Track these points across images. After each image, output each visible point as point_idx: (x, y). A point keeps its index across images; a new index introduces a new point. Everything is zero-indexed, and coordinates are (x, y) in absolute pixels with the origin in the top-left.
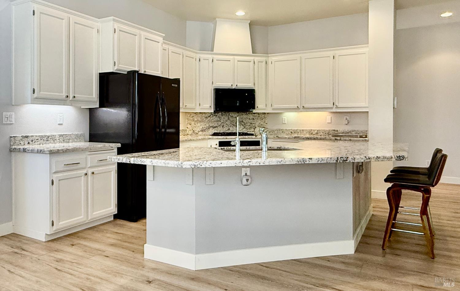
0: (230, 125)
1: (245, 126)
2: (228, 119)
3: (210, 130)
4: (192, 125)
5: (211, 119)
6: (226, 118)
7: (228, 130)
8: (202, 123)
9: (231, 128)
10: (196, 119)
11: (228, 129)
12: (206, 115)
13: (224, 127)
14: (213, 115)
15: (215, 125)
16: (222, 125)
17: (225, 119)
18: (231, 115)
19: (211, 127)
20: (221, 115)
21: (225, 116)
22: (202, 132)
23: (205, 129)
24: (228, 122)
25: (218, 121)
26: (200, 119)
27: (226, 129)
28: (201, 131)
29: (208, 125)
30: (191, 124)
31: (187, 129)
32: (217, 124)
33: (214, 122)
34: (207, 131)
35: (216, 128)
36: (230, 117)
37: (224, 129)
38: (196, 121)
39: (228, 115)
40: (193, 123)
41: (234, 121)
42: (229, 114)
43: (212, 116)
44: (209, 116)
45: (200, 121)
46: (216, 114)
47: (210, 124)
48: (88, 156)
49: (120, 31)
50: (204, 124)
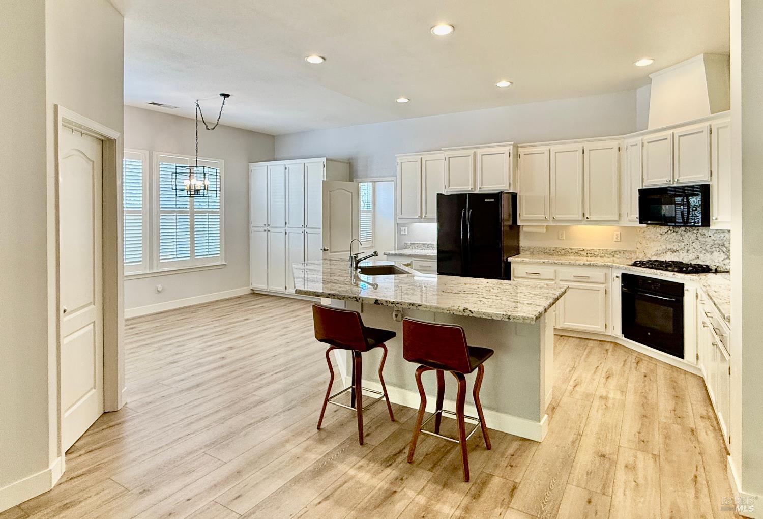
0: (699, 251)
2: (697, 239)
3: (668, 255)
4: (643, 245)
5: (669, 237)
6: (693, 237)
7: (696, 259)
8: (656, 243)
9: (701, 256)
10: (648, 236)
12: (662, 230)
13: (689, 252)
14: (671, 230)
15: (675, 248)
16: (686, 248)
17: (691, 239)
18: (700, 231)
19: (669, 250)
20: (685, 231)
21: (691, 233)
23: (661, 253)
24: (696, 245)
25: (679, 241)
26: (653, 236)
27: (694, 257)
28: (654, 255)
29: (664, 247)
31: (637, 250)
32: (677, 246)
33: (674, 242)
35: (677, 253)
36: (699, 234)
37: (689, 257)
38: (648, 240)
39: (695, 231)
40: (644, 242)
41: (707, 244)
42: (698, 230)
43: (670, 231)
44: (666, 233)
45: (654, 239)
46: (677, 230)
47: (667, 245)
48: (413, 261)
49: (449, 158)
50: (659, 244)
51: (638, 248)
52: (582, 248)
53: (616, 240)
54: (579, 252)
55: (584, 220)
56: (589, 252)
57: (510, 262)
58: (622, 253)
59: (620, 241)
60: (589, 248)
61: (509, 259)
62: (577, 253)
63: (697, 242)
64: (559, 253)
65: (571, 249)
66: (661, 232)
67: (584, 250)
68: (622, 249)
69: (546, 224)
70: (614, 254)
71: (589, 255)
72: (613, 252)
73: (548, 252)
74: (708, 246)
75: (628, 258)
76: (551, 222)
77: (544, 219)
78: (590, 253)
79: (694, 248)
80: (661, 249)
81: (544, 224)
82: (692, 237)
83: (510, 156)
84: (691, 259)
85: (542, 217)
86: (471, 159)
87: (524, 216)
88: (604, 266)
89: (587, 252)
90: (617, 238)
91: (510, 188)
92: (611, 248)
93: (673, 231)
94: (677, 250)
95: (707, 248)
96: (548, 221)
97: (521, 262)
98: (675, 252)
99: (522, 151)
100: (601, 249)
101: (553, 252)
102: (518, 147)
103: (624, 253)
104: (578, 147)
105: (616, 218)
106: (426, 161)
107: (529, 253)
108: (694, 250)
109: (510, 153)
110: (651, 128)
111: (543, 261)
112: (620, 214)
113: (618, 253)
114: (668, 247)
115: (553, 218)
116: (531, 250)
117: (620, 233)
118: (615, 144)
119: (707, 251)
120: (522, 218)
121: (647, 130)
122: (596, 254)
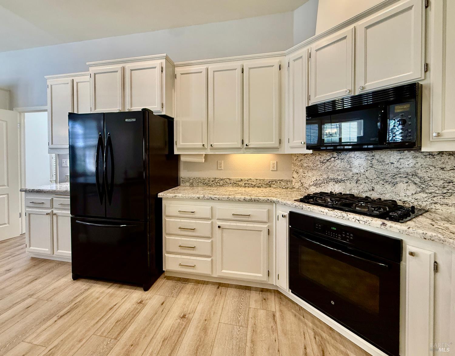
0: (374, 181)
1: (424, 186)
3: (330, 185)
8: (314, 172)
9: (378, 187)
10: (305, 165)
11: (371, 188)
12: (322, 157)
13: (359, 182)
14: (335, 158)
15: (339, 178)
16: (355, 178)
18: (377, 157)
19: (331, 179)
22: (315, 187)
23: (321, 182)
24: (371, 174)
25: (346, 170)
26: (311, 165)
28: (313, 185)
29: (325, 176)
30: (298, 173)
31: (292, 179)
32: (343, 175)
33: (338, 171)
34: (323, 187)
35: (342, 184)
36: (374, 162)
37: (360, 188)
38: (306, 168)
40: (301, 170)
41: (387, 173)
43: (333, 159)
44: (328, 160)
45: (313, 168)
47: (329, 174)
48: (54, 199)
49: (95, 74)
50: (319, 173)
51: (294, 178)
52: (240, 178)
53: (274, 169)
54: (238, 182)
55: (243, 147)
56: (246, 182)
57: (161, 199)
58: (279, 182)
59: (277, 170)
60: (247, 178)
61: (160, 195)
62: (236, 184)
63: (372, 170)
64: (218, 185)
65: (230, 179)
66: (322, 159)
67: (242, 180)
68: (278, 179)
69: (204, 153)
71: (246, 185)
72: (269, 182)
73: (207, 183)
74: (389, 175)
75: (284, 187)
76: (209, 150)
77: (202, 146)
78: (248, 184)
79: (367, 178)
80: (322, 179)
81: (201, 153)
83: (162, 71)
84: (362, 190)
85: (199, 144)
86: (119, 75)
87: (181, 144)
88: (268, 202)
89: (245, 182)
90: (273, 167)
91: (162, 110)
92: (268, 178)
93: (337, 158)
94: (343, 179)
95: (388, 178)
96: (206, 149)
97: (174, 198)
98: (340, 182)
99: (178, 70)
100: (258, 178)
101: (212, 183)
102: (174, 66)
103: (280, 183)
104: (237, 65)
105: (277, 145)
106: (77, 83)
107: (188, 184)
108: (367, 180)
109: (162, 68)
110: (318, 33)
111: (198, 196)
112: (280, 140)
113: (274, 182)
114: (330, 177)
115: (211, 145)
116: (191, 181)
117: (277, 162)
118: (275, 61)
119: (387, 182)
120: (179, 146)
121: (314, 36)
122: (254, 184)
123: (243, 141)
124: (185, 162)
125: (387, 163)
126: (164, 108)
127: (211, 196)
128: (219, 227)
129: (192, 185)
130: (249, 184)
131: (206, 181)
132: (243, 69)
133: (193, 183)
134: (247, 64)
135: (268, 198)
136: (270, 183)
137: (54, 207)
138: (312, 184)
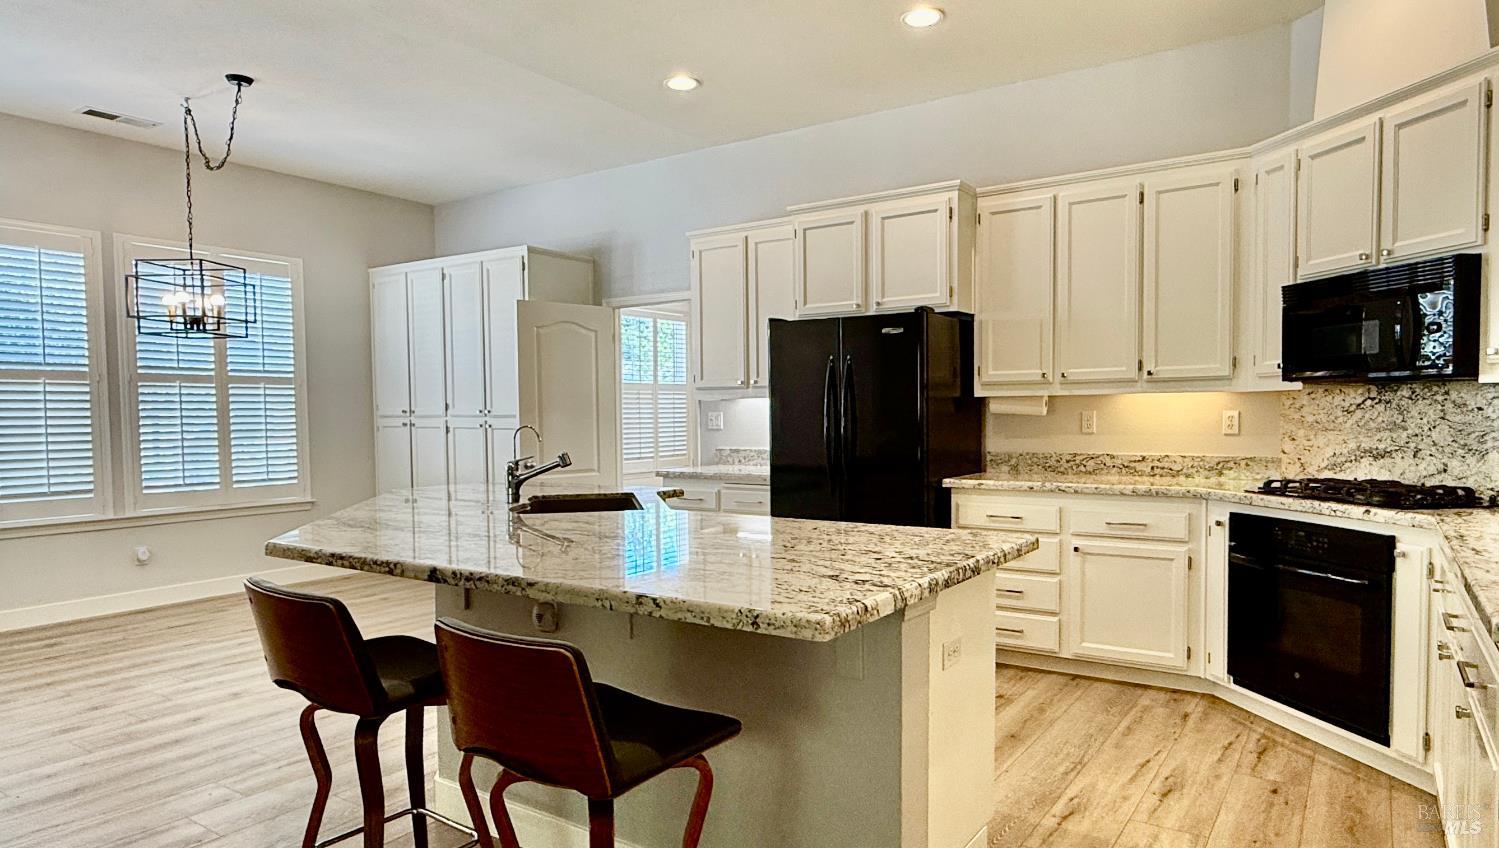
0: (1447, 450)
2: (1443, 418)
3: (1362, 466)
4: (1297, 442)
5: (1367, 416)
6: (1433, 413)
7: (1439, 473)
8: (1331, 435)
9: (1455, 465)
10: (1310, 419)
12: (1348, 399)
13: (1419, 455)
14: (1373, 398)
15: (1382, 446)
16: (1412, 445)
17: (1425, 420)
18: (1454, 395)
19: (1365, 452)
20: (1411, 398)
21: (1428, 402)
23: (1344, 459)
24: (1441, 434)
25: (1394, 427)
26: (1322, 418)
27: (1432, 469)
28: (1326, 466)
29: (1352, 445)
30: (1294, 439)
31: (1282, 455)
32: (1389, 441)
33: (1379, 430)
34: (1349, 472)
35: (1387, 461)
36: (1449, 406)
37: (1421, 467)
38: (1311, 426)
39: (1440, 398)
40: (1301, 432)
41: (1470, 430)
42: (1447, 393)
43: (1369, 402)
44: (1359, 405)
45: (1326, 425)
46: (1388, 396)
47: (1361, 438)
48: (723, 491)
49: (805, 230)
50: (1341, 438)
51: (1284, 453)
52: (1139, 454)
53: (1230, 432)
54: (1132, 465)
55: (1140, 376)
56: (1156, 463)
57: (948, 491)
58: (1243, 463)
59: (1239, 434)
60: (1156, 453)
61: (947, 482)
62: (1128, 467)
63: (1444, 427)
64: (1082, 468)
65: (1113, 457)
66: (1347, 404)
67: (1144, 458)
68: (1243, 456)
69: (1045, 392)
70: (1220, 468)
71: (1157, 471)
72: (1219, 463)
73: (1051, 466)
74: (1473, 436)
76: (1058, 386)
77: (1039, 378)
78: (1161, 467)
79: (1435, 444)
80: (1345, 451)
81: (1040, 393)
82: (1431, 412)
83: (951, 217)
84: (1425, 473)
85: (1034, 373)
86: (856, 230)
87: (991, 372)
88: (1187, 497)
89: (1151, 465)
90: (1230, 426)
91: (951, 300)
92: (1214, 454)
93: (1377, 401)
94: (1388, 450)
95: (1472, 441)
96: (1051, 384)
97: (976, 489)
98: (1383, 457)
99: (985, 205)
100: (1186, 455)
101: (1066, 465)
102: (975, 196)
103: (1247, 465)
104: (1129, 185)
105: (1226, 371)
106: (756, 244)
107: (1005, 468)
108: (1433, 449)
109: (951, 210)
110: (1321, 115)
111: (1030, 484)
112: (1235, 359)
113: (1231, 464)
114: (1363, 445)
115: (1063, 375)
116: (1013, 461)
117: (1240, 414)
118: (1225, 171)
119: (1470, 450)
120: (985, 379)
121: (1311, 123)
122: (1176, 467)
123: (1140, 363)
124: (998, 416)
125: (1470, 408)
126: (955, 297)
127: (1060, 484)
128: (1076, 549)
129: (1015, 471)
130: (1163, 468)
131: (1052, 462)
132: (1142, 194)
133: (1016, 466)
134: (1152, 182)
135: (1189, 488)
136: (1220, 466)
137: (722, 507)
138: (1323, 465)
